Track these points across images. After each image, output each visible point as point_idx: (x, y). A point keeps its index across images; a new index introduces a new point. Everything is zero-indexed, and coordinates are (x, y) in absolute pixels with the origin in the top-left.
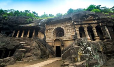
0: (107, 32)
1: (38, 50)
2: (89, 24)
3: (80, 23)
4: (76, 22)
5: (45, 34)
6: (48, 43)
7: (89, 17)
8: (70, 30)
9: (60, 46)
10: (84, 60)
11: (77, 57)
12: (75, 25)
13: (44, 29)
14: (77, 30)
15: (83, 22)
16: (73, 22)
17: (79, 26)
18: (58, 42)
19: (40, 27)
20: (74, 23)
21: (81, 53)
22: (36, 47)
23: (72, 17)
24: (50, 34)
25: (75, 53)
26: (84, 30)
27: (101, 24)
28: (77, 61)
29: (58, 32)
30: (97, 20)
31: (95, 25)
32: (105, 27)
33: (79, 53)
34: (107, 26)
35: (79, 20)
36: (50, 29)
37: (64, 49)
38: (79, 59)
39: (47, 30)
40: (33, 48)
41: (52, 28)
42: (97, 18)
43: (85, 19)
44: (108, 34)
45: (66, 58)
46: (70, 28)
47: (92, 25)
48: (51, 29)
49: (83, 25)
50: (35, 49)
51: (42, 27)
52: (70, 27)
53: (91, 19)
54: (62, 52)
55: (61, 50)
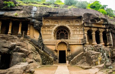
0: (111, 38)
1: (37, 54)
2: (98, 28)
3: (90, 25)
4: (86, 23)
5: (41, 32)
6: (47, 46)
7: (100, 21)
8: (78, 32)
9: (65, 51)
10: (103, 63)
11: (97, 61)
12: (85, 26)
13: (41, 25)
14: (86, 34)
15: (93, 25)
16: (83, 22)
17: (88, 29)
18: (62, 46)
19: (34, 20)
20: (84, 24)
21: (101, 58)
22: (34, 51)
23: (83, 16)
24: (48, 33)
25: (96, 58)
26: (92, 34)
27: (107, 30)
28: (98, 64)
29: (59, 31)
30: (105, 25)
31: (103, 30)
32: (110, 33)
33: (99, 58)
34: (112, 33)
35: (90, 22)
36: (49, 27)
37: (70, 54)
38: (99, 62)
39: (45, 27)
40: (30, 52)
41: (52, 24)
42: (106, 23)
43: (96, 22)
44: (111, 41)
45: (76, 63)
46: (78, 30)
47: (100, 30)
48: (51, 26)
49: (92, 28)
50: (32, 53)
51: (37, 22)
52: (78, 28)
53: (102, 23)
54: (68, 58)
55: (66, 55)
